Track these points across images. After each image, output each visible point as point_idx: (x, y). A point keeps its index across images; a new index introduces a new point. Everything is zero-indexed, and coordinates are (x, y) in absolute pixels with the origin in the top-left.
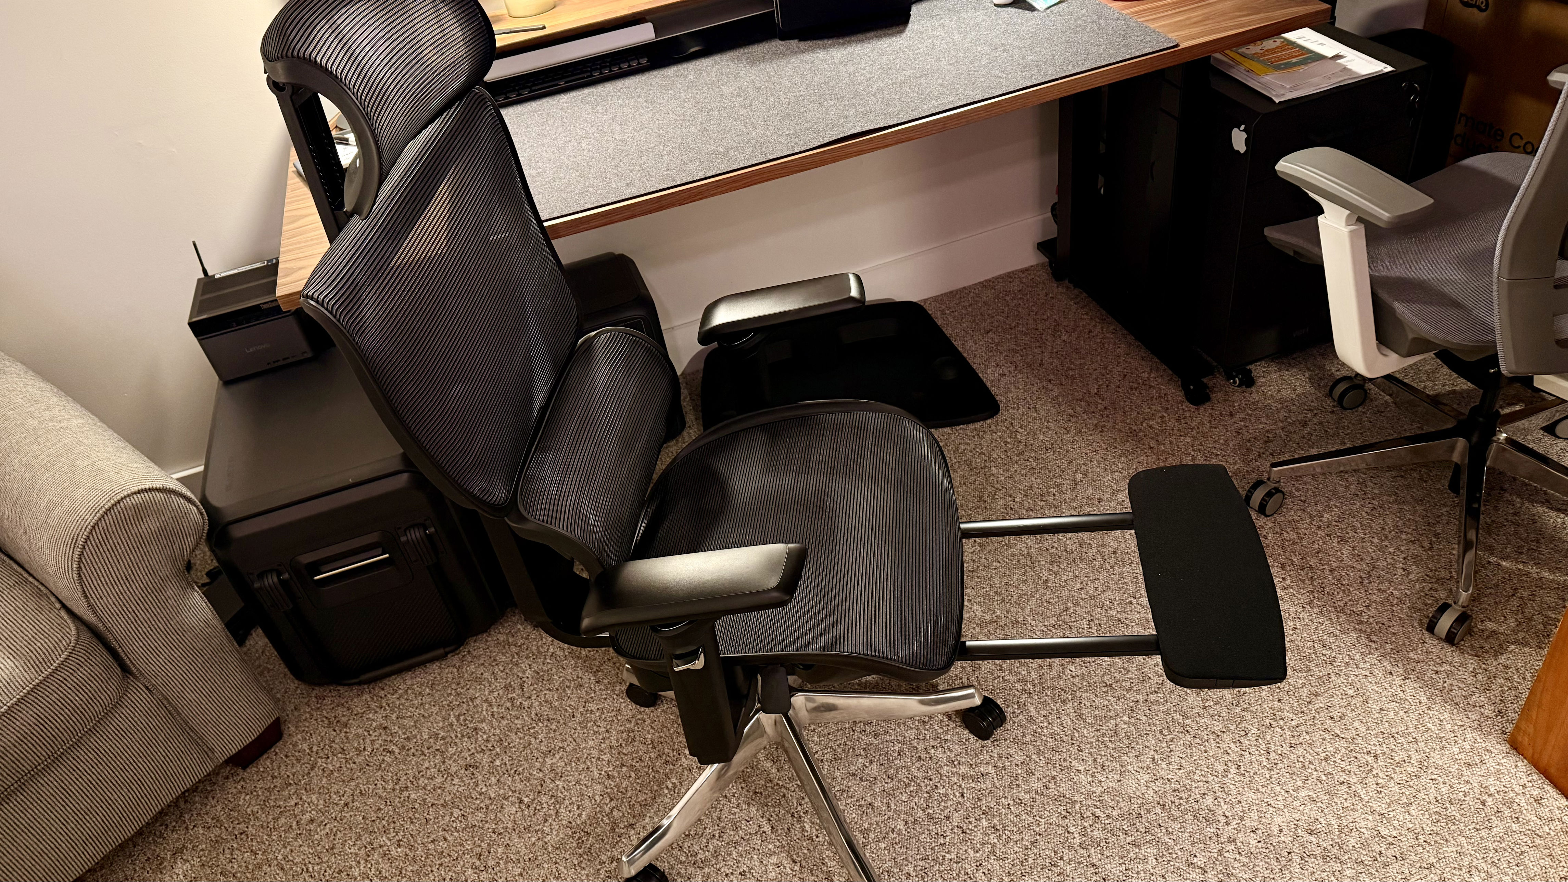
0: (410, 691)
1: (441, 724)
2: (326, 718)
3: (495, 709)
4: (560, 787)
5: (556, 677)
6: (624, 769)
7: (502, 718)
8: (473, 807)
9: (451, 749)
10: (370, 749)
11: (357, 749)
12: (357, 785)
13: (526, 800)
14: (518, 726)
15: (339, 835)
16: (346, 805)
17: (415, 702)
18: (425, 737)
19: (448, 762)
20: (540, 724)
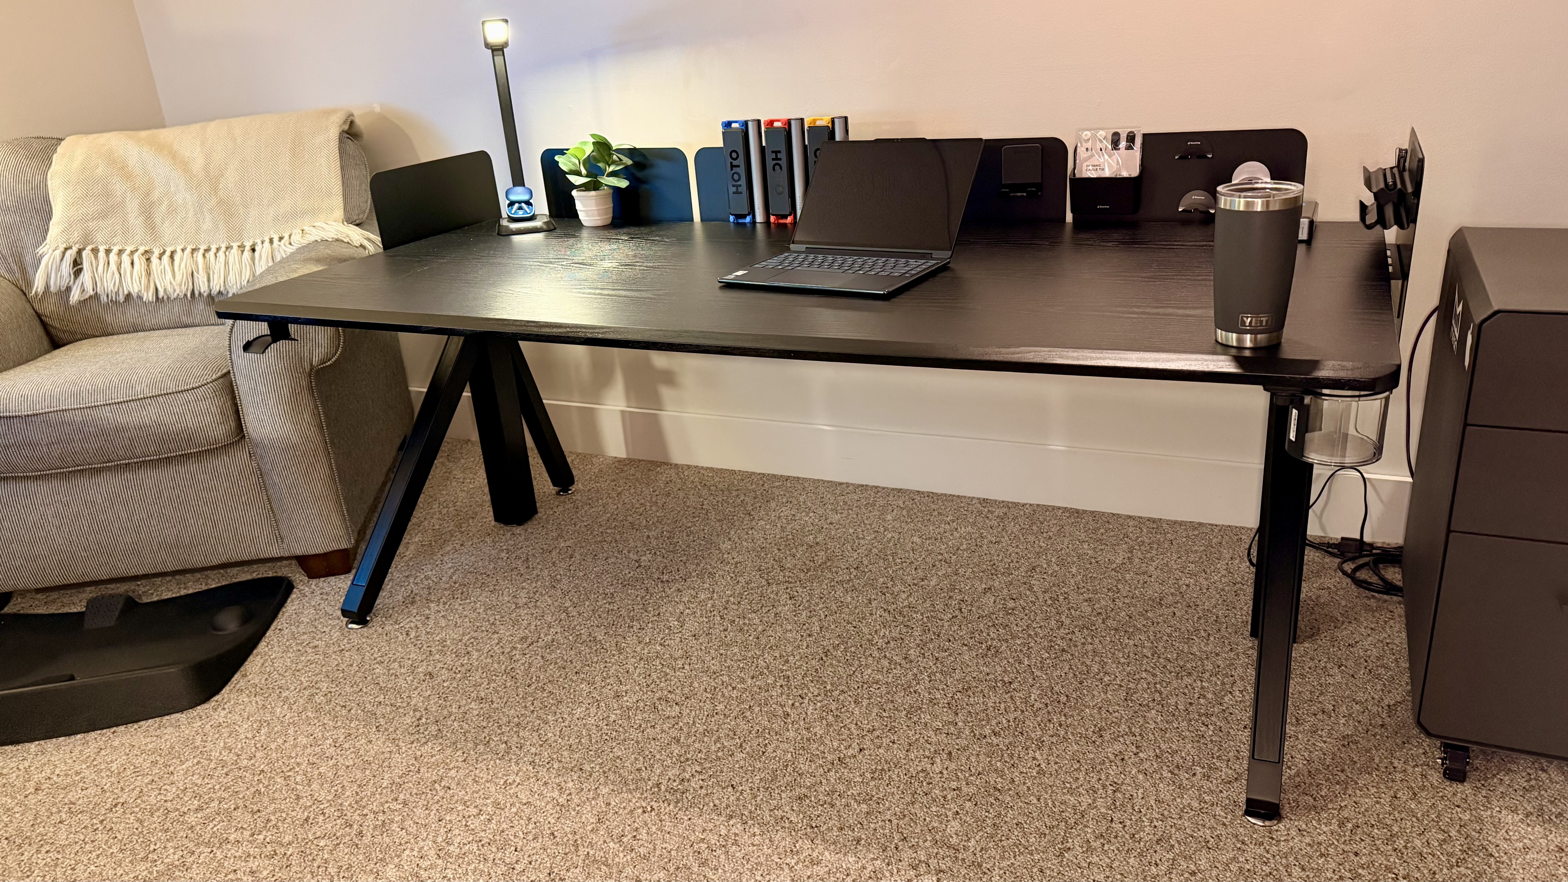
0: (472, 604)
1: (455, 636)
2: (412, 591)
4: (452, 727)
5: (558, 652)
6: (504, 745)
7: (492, 656)
8: (393, 701)
9: (438, 656)
10: (402, 625)
11: (397, 620)
12: (363, 643)
13: (424, 720)
15: (313, 666)
16: (343, 650)
17: (465, 613)
18: (437, 638)
19: (425, 663)
20: (504, 677)
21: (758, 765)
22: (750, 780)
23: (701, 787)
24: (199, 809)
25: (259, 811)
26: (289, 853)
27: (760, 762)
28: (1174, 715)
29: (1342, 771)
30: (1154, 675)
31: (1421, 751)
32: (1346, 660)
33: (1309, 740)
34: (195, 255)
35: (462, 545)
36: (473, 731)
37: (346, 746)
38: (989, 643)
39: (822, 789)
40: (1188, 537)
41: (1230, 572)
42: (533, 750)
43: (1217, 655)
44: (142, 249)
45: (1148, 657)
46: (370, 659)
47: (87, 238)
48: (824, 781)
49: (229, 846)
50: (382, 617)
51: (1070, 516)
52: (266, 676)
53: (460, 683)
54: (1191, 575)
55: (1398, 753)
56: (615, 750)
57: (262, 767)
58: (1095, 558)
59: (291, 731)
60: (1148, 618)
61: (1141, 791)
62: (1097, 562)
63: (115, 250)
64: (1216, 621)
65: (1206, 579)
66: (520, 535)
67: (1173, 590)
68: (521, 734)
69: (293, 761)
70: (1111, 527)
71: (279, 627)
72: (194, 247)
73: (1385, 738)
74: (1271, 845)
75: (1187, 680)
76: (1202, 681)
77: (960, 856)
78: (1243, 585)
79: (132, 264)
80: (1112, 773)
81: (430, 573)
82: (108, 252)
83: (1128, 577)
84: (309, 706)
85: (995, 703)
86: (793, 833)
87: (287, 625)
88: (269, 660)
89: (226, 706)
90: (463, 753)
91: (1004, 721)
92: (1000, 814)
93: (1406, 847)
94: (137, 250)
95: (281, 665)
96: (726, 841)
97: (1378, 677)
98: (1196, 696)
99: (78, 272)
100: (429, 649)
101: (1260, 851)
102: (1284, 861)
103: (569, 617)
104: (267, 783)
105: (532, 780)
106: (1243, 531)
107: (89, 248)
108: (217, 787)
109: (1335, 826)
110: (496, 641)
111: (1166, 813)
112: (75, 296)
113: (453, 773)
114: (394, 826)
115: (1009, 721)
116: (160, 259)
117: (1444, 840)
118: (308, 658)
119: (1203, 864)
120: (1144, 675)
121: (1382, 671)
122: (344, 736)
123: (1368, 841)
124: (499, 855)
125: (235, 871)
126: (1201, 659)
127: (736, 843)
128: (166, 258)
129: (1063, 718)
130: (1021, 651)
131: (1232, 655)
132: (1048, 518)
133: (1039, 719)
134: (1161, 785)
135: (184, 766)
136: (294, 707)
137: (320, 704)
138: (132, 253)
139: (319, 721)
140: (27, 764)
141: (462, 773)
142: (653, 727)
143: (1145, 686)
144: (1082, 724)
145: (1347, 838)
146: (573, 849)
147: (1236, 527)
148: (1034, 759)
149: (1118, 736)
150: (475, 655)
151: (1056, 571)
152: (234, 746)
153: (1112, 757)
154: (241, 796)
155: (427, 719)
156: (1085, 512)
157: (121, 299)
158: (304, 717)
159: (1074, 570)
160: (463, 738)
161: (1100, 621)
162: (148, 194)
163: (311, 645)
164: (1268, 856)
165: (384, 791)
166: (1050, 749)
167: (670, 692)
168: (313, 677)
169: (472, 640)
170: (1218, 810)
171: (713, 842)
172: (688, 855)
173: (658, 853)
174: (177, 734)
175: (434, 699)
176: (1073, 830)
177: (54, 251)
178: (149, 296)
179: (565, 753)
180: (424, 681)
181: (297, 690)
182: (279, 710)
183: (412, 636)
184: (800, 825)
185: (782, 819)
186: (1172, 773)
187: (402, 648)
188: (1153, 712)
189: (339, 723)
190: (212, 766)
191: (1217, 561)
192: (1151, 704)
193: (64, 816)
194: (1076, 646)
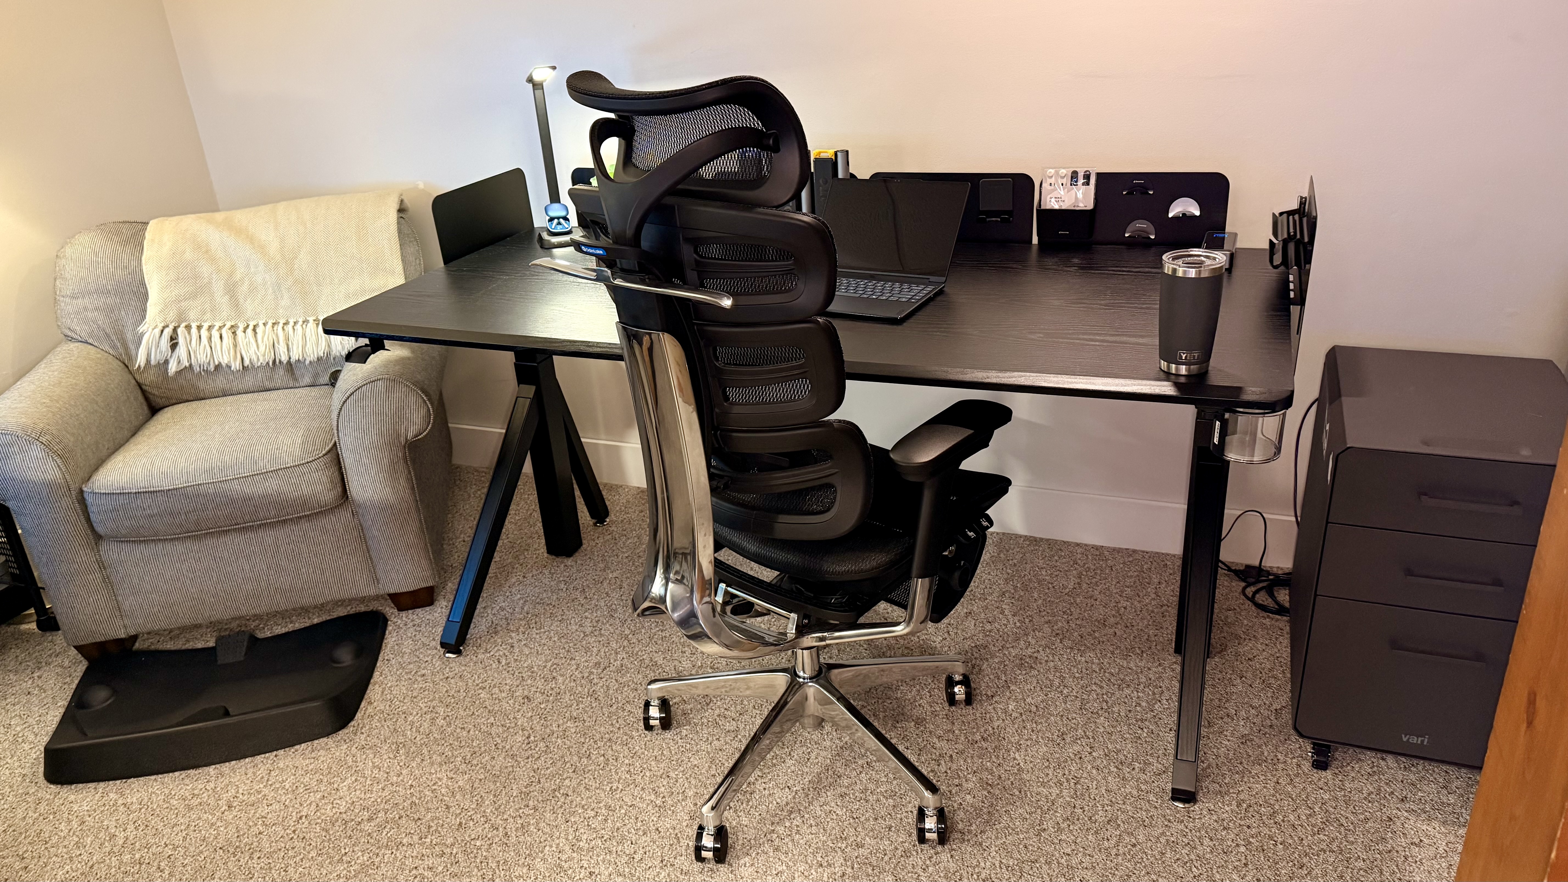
0: (547, 633)
1: (540, 663)
2: (492, 622)
3: (576, 673)
4: (557, 744)
5: (629, 675)
6: (602, 758)
8: (502, 723)
9: (529, 681)
10: (492, 653)
11: (486, 649)
12: (464, 671)
13: (532, 738)
14: (577, 692)
15: (426, 693)
16: (448, 677)
17: (543, 641)
18: (525, 665)
19: (520, 688)
20: (589, 699)
21: (806, 770)
22: (801, 782)
23: (765, 789)
24: (370, 820)
25: (419, 819)
26: (454, 852)
27: (807, 767)
28: (1117, 721)
29: (1241, 763)
30: (1101, 687)
31: (1298, 746)
32: (1246, 672)
33: (1217, 740)
34: (275, 328)
35: (524, 577)
36: (574, 746)
37: (475, 762)
38: (973, 662)
39: (857, 788)
40: (1124, 563)
41: (1158, 596)
42: (627, 761)
43: (1149, 669)
44: (229, 325)
45: (1096, 672)
46: (473, 685)
47: (181, 317)
48: (858, 782)
49: (405, 848)
50: (473, 647)
51: (1030, 545)
52: (389, 703)
53: (554, 705)
54: (1128, 598)
55: (1281, 748)
56: (691, 760)
57: (410, 782)
58: (1052, 583)
59: (425, 751)
60: (1095, 638)
61: (1095, 783)
62: (1053, 587)
63: (206, 326)
64: (1147, 640)
65: (1139, 602)
66: (572, 566)
67: (1114, 612)
68: (614, 748)
69: (434, 776)
70: (1063, 554)
71: (386, 658)
72: (274, 321)
73: (1272, 736)
74: (1188, 822)
75: (1127, 691)
76: (1138, 692)
77: (966, 838)
78: (1168, 607)
79: (221, 337)
80: (1073, 769)
81: (503, 604)
82: (199, 328)
83: (1078, 600)
84: (434, 729)
85: (982, 714)
86: (840, 824)
87: (392, 656)
88: (387, 689)
89: (363, 731)
90: (572, 765)
91: (990, 729)
92: (992, 804)
93: (1283, 821)
94: (224, 325)
95: (398, 692)
96: (791, 831)
97: (1269, 686)
98: (1134, 704)
99: (174, 346)
100: (520, 675)
101: (1182, 827)
102: (1198, 834)
103: (630, 644)
104: (418, 796)
105: (632, 786)
106: (1168, 558)
107: (183, 325)
108: (379, 800)
109: (1234, 807)
110: (575, 667)
111: (1113, 800)
112: (173, 368)
113: (567, 782)
114: (532, 828)
115: (994, 729)
116: (244, 332)
117: (1310, 815)
118: (421, 686)
119: (1141, 838)
120: (1094, 687)
121: (1272, 681)
122: (469, 755)
123: (1257, 816)
124: (620, 848)
125: (416, 868)
126: (1137, 673)
127: (798, 832)
128: (250, 331)
129: (1034, 725)
130: (999, 668)
131: (1160, 669)
132: (1012, 546)
133: (1016, 726)
134: (1109, 778)
135: (345, 784)
136: (421, 730)
137: (442, 727)
138: (220, 328)
139: (446, 742)
140: (212, 785)
141: (574, 783)
142: (718, 739)
143: (1095, 696)
144: (1048, 729)
145: (1243, 815)
146: (675, 841)
147: (1163, 554)
148: (1015, 759)
149: (1076, 739)
150: (560, 679)
151: (1021, 596)
152: (381, 765)
153: (1072, 756)
154: (401, 807)
155: (535, 737)
156: (1041, 539)
157: (212, 368)
158: (432, 738)
159: (1036, 595)
160: (568, 753)
161: (1059, 641)
162: (231, 275)
163: (419, 673)
164: (1187, 830)
165: (516, 799)
166: (1026, 750)
167: (726, 709)
168: (429, 703)
169: (555, 666)
170: (1151, 797)
171: (781, 832)
172: (764, 843)
173: (740, 842)
174: (330, 756)
175: (536, 719)
176: (1047, 815)
177: (153, 329)
178: (236, 365)
179: (653, 763)
180: (524, 703)
181: (419, 715)
182: (409, 733)
183: (503, 664)
184: (844, 817)
185: (830, 812)
186: (1117, 768)
187: (498, 674)
188: (1102, 718)
189: (463, 743)
190: (369, 782)
191: (1148, 585)
192: (1100, 712)
193: (261, 828)
194: (1041, 663)
